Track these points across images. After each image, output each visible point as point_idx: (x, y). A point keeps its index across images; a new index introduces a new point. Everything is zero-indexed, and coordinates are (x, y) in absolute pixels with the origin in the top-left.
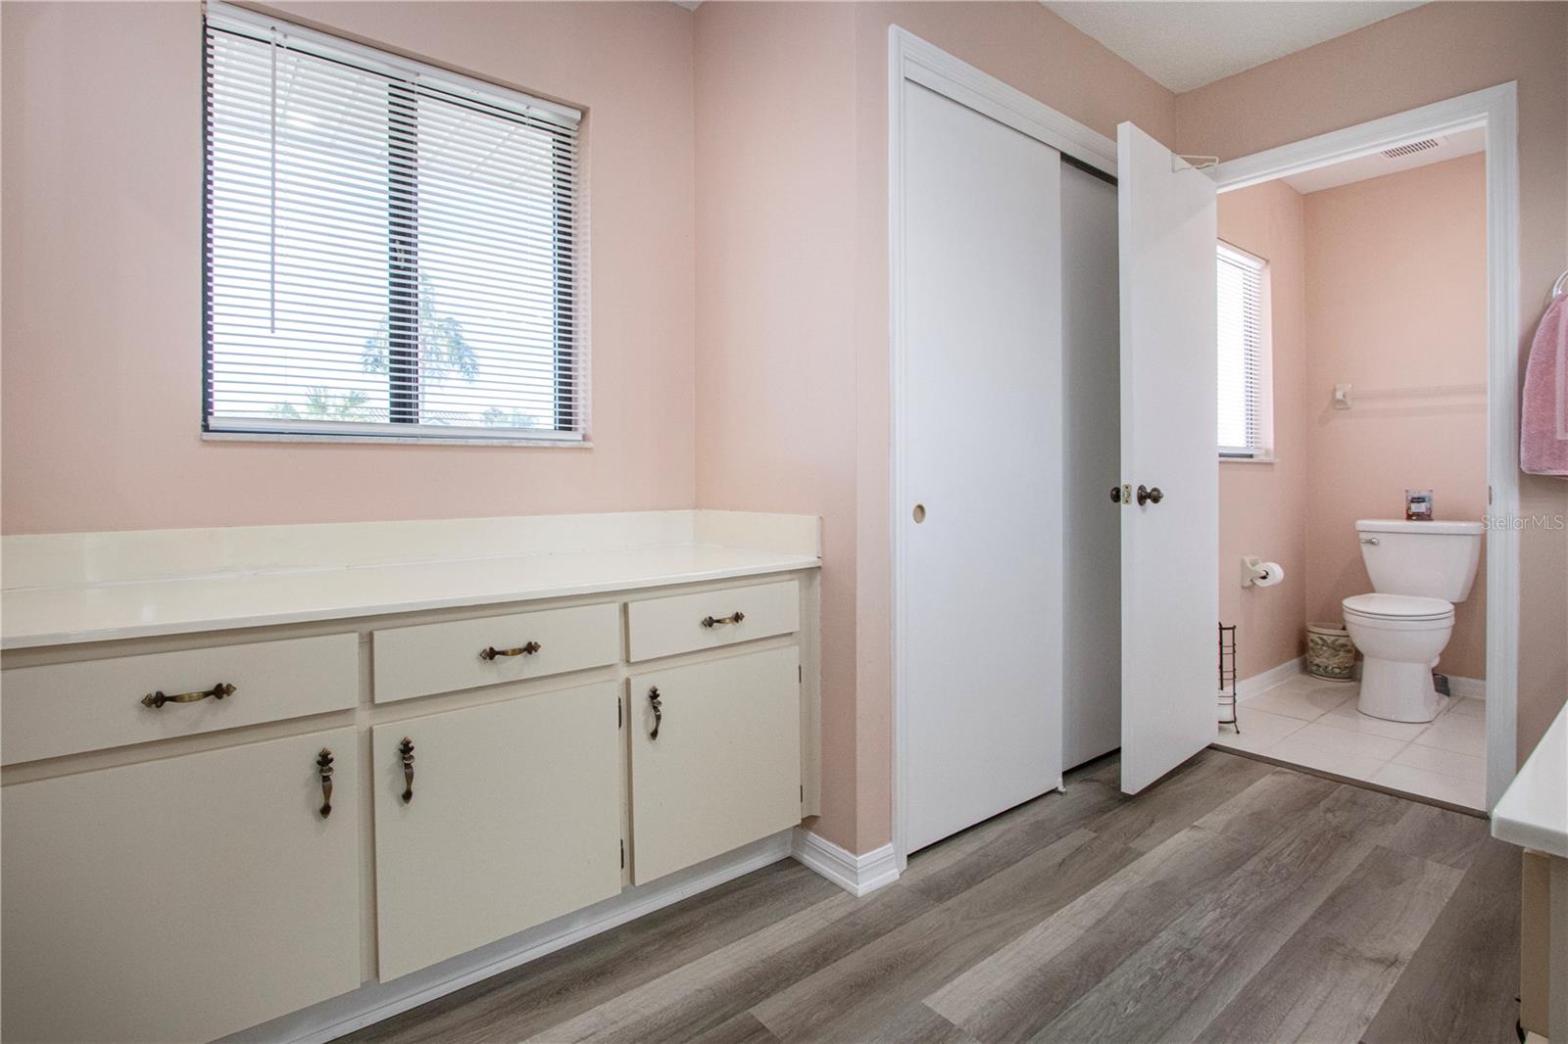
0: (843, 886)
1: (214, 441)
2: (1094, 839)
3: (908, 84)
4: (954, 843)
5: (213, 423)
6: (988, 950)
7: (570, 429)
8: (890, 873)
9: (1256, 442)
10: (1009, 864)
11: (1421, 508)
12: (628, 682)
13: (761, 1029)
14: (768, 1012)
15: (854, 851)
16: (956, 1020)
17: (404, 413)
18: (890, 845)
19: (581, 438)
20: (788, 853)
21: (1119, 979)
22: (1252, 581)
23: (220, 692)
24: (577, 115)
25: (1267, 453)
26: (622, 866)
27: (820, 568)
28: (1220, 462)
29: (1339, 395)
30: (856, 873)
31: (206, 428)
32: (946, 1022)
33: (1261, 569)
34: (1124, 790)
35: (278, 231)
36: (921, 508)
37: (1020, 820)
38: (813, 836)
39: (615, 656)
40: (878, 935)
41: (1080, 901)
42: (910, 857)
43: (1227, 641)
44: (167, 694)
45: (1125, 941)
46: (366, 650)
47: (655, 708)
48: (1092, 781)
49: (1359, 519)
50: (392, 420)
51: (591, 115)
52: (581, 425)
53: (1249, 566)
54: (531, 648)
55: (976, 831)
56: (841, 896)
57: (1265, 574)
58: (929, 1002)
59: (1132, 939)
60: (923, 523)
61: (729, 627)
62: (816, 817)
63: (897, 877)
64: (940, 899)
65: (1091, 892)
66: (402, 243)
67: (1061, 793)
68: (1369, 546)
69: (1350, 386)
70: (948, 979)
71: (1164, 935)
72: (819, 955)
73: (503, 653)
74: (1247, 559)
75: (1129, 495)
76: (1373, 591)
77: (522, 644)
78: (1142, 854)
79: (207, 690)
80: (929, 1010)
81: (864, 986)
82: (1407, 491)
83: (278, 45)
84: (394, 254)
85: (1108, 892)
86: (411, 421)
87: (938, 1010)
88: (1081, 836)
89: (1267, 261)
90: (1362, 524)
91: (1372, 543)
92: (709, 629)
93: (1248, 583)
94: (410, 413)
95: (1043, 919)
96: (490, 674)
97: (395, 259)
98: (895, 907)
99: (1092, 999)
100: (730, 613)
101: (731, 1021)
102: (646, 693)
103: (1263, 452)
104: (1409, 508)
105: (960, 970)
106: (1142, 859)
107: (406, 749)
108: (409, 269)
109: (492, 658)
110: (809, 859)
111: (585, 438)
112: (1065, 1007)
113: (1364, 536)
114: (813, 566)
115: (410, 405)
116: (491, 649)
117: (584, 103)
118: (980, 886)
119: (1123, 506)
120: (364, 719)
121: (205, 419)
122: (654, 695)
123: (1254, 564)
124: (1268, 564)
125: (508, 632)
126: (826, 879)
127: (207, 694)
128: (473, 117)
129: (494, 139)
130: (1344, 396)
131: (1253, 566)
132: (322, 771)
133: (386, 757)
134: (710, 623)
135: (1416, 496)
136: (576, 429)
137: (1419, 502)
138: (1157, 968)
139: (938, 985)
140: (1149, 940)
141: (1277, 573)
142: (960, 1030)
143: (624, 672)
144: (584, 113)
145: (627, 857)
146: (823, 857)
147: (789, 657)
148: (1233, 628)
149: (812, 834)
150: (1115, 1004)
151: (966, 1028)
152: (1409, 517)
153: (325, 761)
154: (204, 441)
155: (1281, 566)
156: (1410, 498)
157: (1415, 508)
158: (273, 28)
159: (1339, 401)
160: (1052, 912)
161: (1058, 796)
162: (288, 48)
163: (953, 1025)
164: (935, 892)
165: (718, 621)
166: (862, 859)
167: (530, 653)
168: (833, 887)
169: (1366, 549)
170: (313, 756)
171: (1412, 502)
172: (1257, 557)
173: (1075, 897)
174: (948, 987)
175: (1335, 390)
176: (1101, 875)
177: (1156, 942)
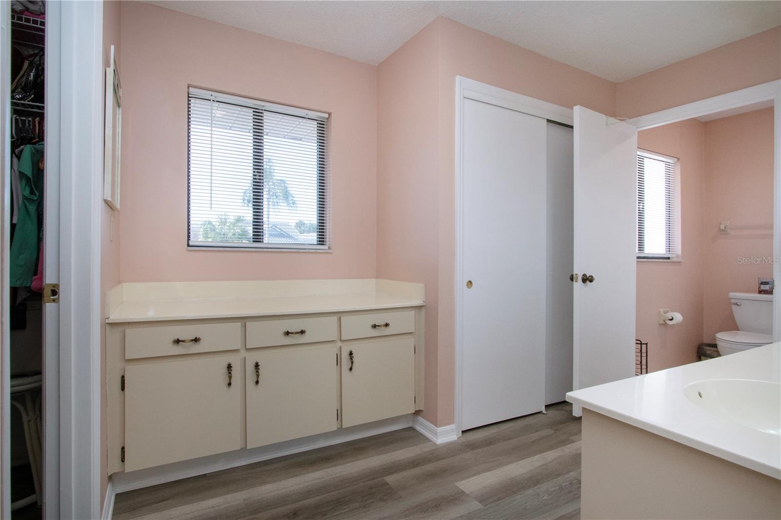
0: (432, 440)
1: (191, 250)
2: (553, 434)
3: (466, 100)
4: (486, 428)
5: (191, 243)
6: (489, 470)
7: (323, 244)
8: (454, 436)
9: (672, 251)
10: (509, 439)
11: (767, 287)
12: (341, 348)
13: (388, 484)
14: (391, 479)
15: (436, 425)
16: (467, 491)
17: (258, 239)
18: (453, 425)
19: (327, 248)
20: (410, 425)
21: (544, 487)
22: (664, 321)
23: (196, 340)
24: (327, 116)
25: (678, 256)
26: (337, 420)
27: (424, 306)
28: (637, 261)
29: (722, 227)
30: (437, 435)
31: (188, 245)
32: (463, 492)
33: (669, 315)
34: (574, 414)
35: (213, 171)
36: (470, 282)
37: (520, 423)
38: (420, 419)
39: (335, 337)
40: (443, 459)
41: (537, 457)
42: (463, 432)
43: (644, 350)
44: (180, 339)
45: (552, 474)
46: (244, 328)
47: (351, 359)
48: (561, 410)
49: (730, 292)
50: (254, 241)
51: (333, 115)
52: (328, 243)
53: (662, 313)
54: (302, 332)
55: (497, 425)
56: (431, 443)
57: (671, 318)
58: (457, 484)
59: (556, 473)
60: (471, 289)
61: (383, 328)
62: (422, 411)
63: (456, 439)
64: (473, 449)
65: (543, 454)
66: (258, 172)
67: (544, 414)
68: (736, 306)
69: (729, 222)
70: (468, 477)
71: (572, 474)
72: (415, 463)
73: (292, 333)
74: (661, 310)
75: (577, 278)
76: (738, 330)
77: (299, 330)
78: (574, 442)
79: (192, 339)
80: (457, 487)
81: (432, 475)
82: (759, 278)
83: (213, 101)
84: (255, 177)
85: (551, 455)
86: (260, 242)
87: (460, 487)
88: (548, 432)
89: (678, 159)
90: (732, 294)
91: (738, 305)
92: (374, 329)
93: (662, 322)
94: (260, 239)
95: (517, 461)
96: (288, 340)
97: (255, 179)
98: (452, 450)
99: (530, 491)
100: (384, 323)
101: (376, 480)
102: (348, 353)
103: (675, 256)
104: (760, 287)
105: (474, 475)
106: (573, 444)
107: (257, 366)
108: (260, 183)
109: (288, 335)
110: (419, 428)
111: (329, 248)
112: (516, 493)
113: (733, 301)
114: (420, 305)
115: (260, 235)
116: (288, 331)
117: (329, 111)
118: (493, 446)
119: (575, 283)
120: (243, 353)
121: (188, 242)
122: (351, 354)
123: (666, 313)
124: (674, 313)
125: (294, 326)
126: (425, 436)
127: (192, 340)
128: (285, 118)
129: (292, 125)
130: (725, 227)
131: (665, 314)
132: (228, 370)
133: (250, 368)
134: (374, 326)
135: (764, 281)
136: (326, 245)
137: (765, 284)
138: (563, 485)
139: (463, 479)
140: (564, 474)
141: (678, 317)
142: (468, 495)
143: (339, 344)
144: (330, 114)
145: (339, 416)
146: (423, 427)
147: (410, 342)
148: (647, 344)
149: (420, 418)
150: (539, 495)
151: (470, 495)
152: (760, 292)
153: (229, 367)
154: (188, 250)
155: (681, 314)
156: (760, 282)
157: (763, 287)
158: (212, 95)
159: (723, 230)
160: (522, 459)
161: (543, 415)
162: (217, 101)
163: (466, 493)
164: (472, 446)
165: (378, 326)
166: (440, 430)
167: (302, 334)
168: (427, 440)
169: (734, 307)
170: (226, 365)
171: (761, 284)
172: (668, 309)
173: (536, 454)
174: (468, 480)
175: (720, 224)
176: (551, 448)
177: (567, 476)
